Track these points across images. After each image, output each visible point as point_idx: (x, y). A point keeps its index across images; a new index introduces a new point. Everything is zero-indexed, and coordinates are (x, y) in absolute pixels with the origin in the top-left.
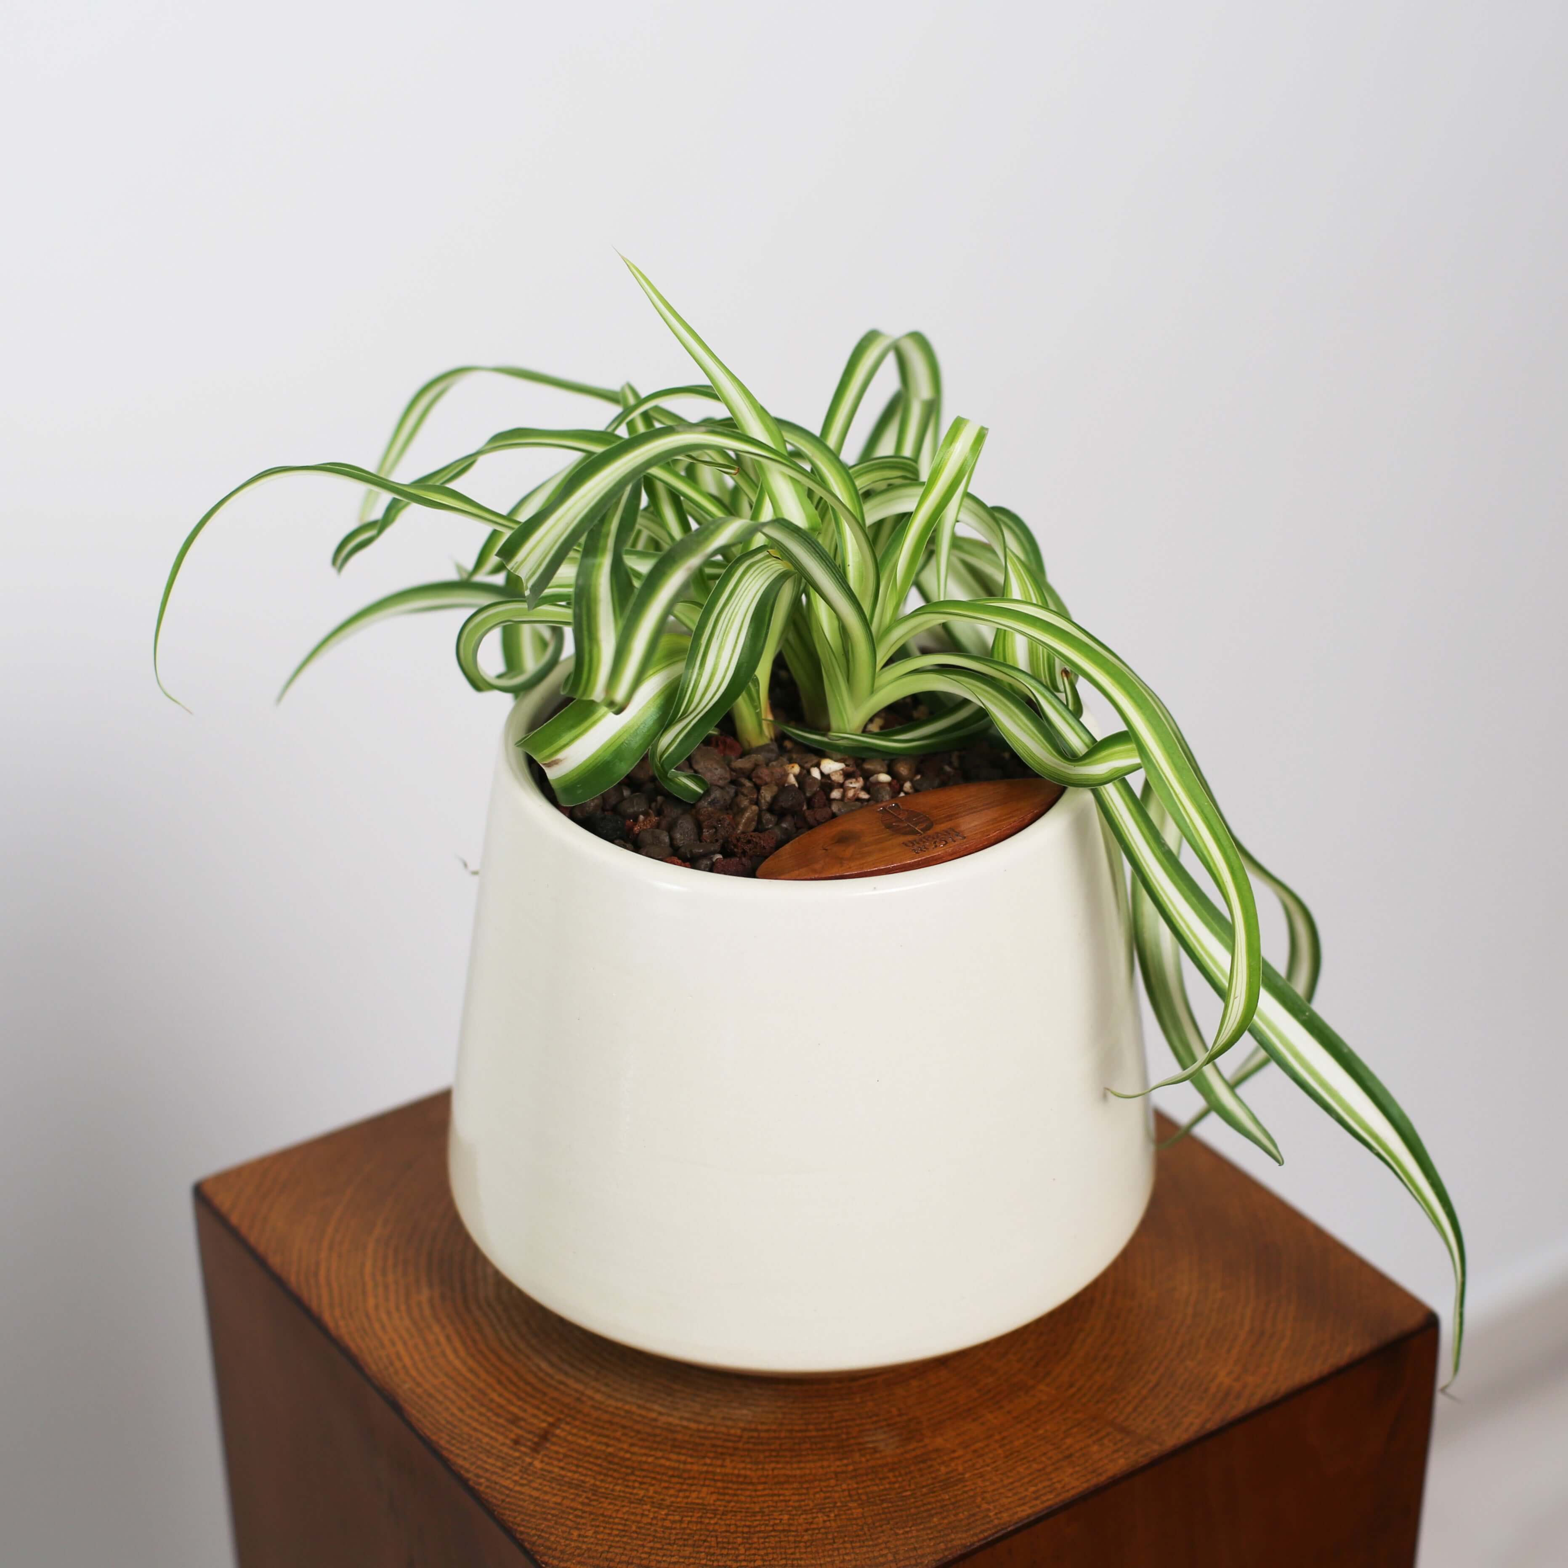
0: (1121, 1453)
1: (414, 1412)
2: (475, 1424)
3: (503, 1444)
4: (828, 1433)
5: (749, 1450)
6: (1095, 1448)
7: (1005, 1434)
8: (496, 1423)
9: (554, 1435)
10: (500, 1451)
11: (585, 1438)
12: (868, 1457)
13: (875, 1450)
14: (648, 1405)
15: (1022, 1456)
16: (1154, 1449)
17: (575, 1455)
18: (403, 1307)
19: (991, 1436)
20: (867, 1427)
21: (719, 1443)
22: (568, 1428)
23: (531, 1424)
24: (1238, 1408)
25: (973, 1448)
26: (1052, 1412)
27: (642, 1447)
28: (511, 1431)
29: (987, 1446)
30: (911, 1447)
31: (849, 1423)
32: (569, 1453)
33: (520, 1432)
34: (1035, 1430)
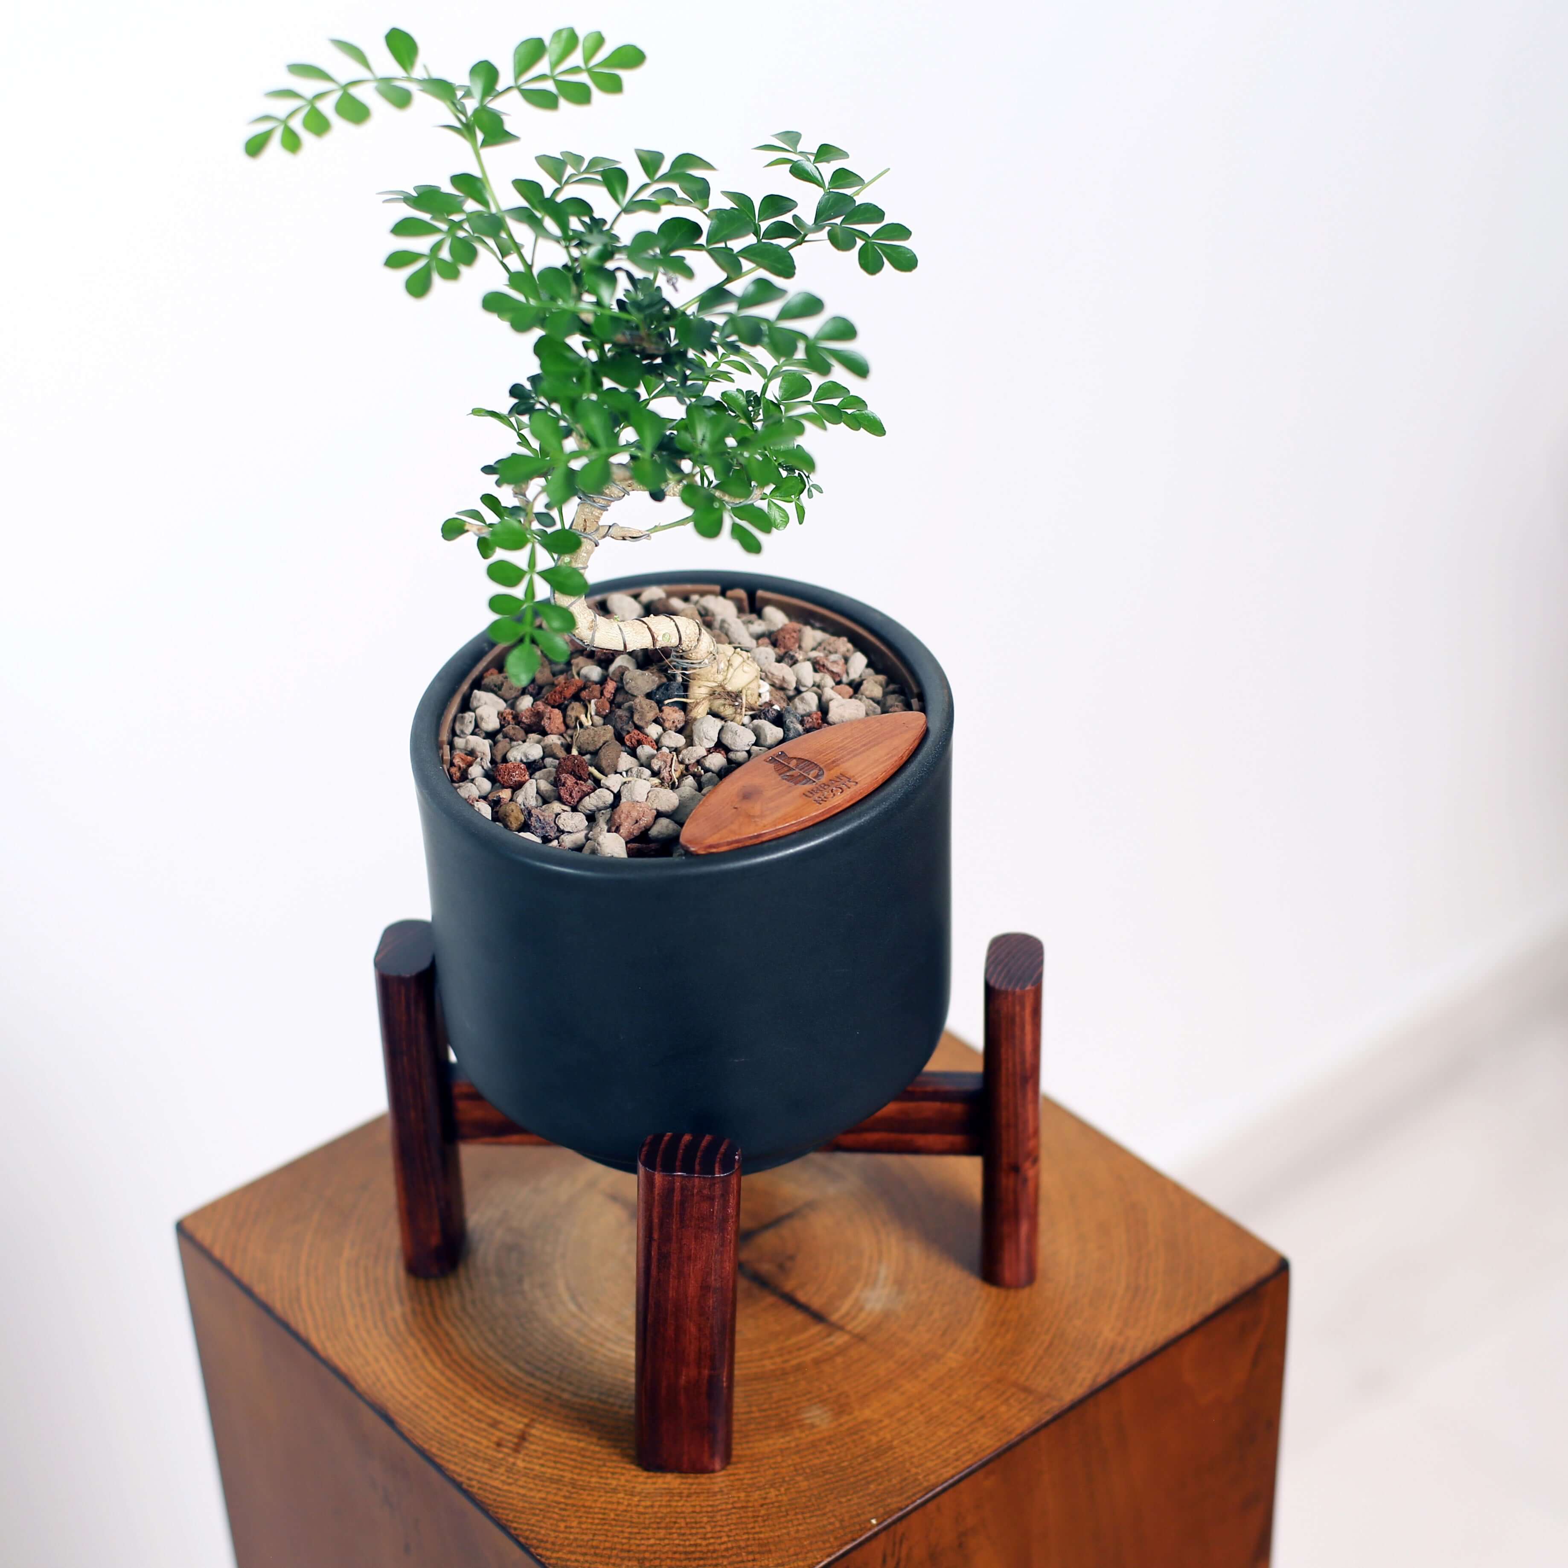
0: (1026, 1412)
1: (404, 1424)
2: (460, 1431)
3: (488, 1447)
6: (1003, 1409)
7: (923, 1401)
8: (479, 1428)
9: (530, 1435)
10: (486, 1454)
13: (813, 1426)
15: (941, 1421)
16: (1055, 1406)
17: (551, 1452)
18: (380, 1324)
20: (803, 1404)
23: (510, 1426)
25: (897, 1416)
28: (493, 1434)
29: (909, 1413)
31: (787, 1402)
32: (546, 1451)
33: (500, 1434)
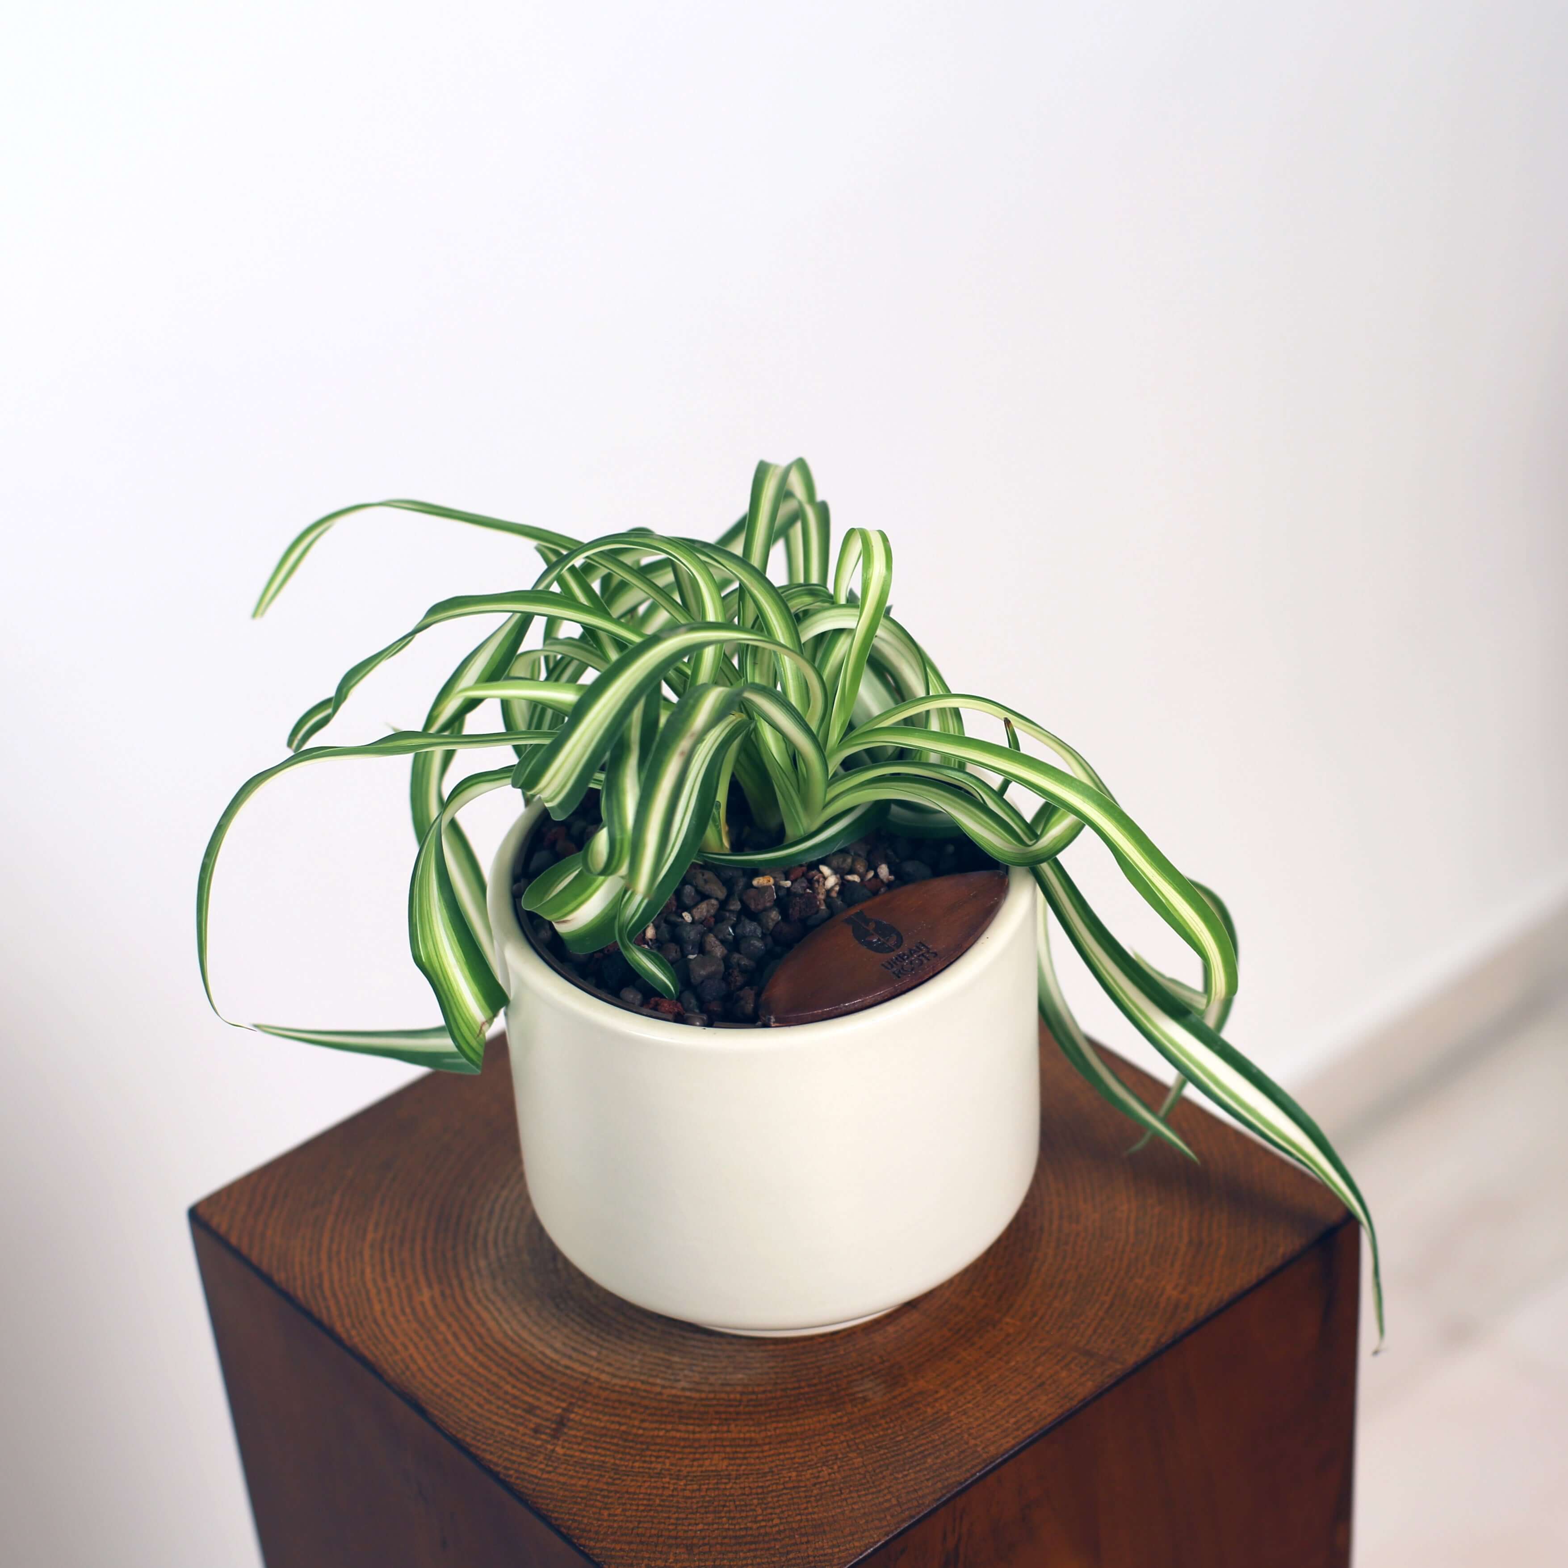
0: (1088, 1376)
1: (436, 1413)
2: (495, 1418)
3: (524, 1434)
4: (819, 1387)
5: (750, 1413)
6: (1064, 1374)
7: (981, 1369)
8: (514, 1414)
9: (569, 1420)
10: (523, 1441)
11: (598, 1419)
12: (860, 1406)
13: (865, 1399)
14: (651, 1380)
15: (999, 1389)
16: (1117, 1368)
17: (592, 1437)
19: (968, 1373)
20: (854, 1377)
21: (722, 1409)
22: (581, 1411)
23: (547, 1411)
24: (1188, 1319)
25: (953, 1386)
26: (1020, 1343)
27: (652, 1422)
28: (530, 1421)
29: (966, 1383)
30: (896, 1393)
31: (837, 1376)
32: (587, 1436)
33: (538, 1421)
34: (1007, 1362)
